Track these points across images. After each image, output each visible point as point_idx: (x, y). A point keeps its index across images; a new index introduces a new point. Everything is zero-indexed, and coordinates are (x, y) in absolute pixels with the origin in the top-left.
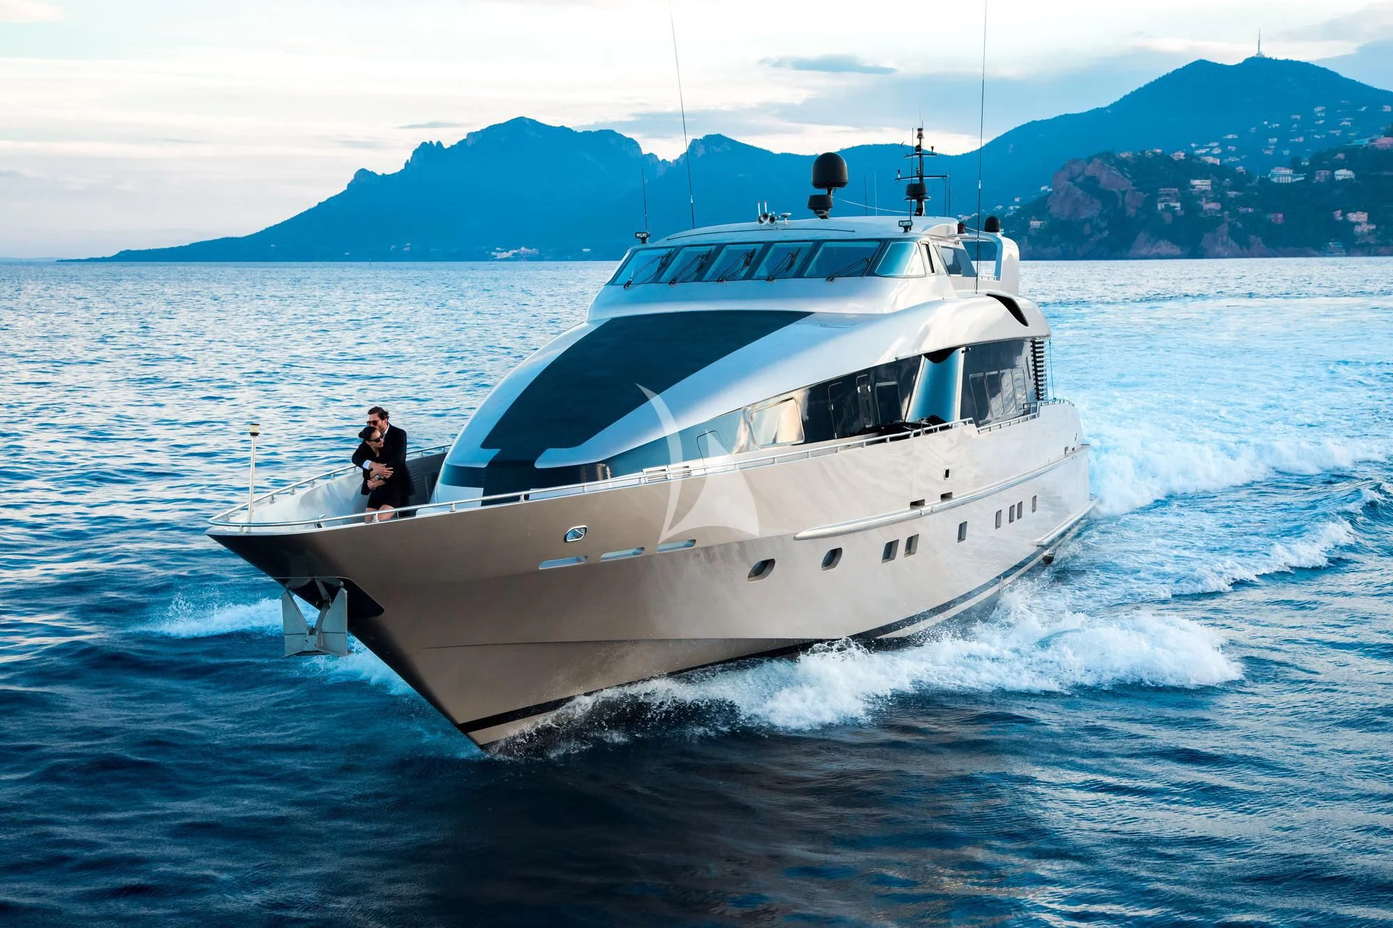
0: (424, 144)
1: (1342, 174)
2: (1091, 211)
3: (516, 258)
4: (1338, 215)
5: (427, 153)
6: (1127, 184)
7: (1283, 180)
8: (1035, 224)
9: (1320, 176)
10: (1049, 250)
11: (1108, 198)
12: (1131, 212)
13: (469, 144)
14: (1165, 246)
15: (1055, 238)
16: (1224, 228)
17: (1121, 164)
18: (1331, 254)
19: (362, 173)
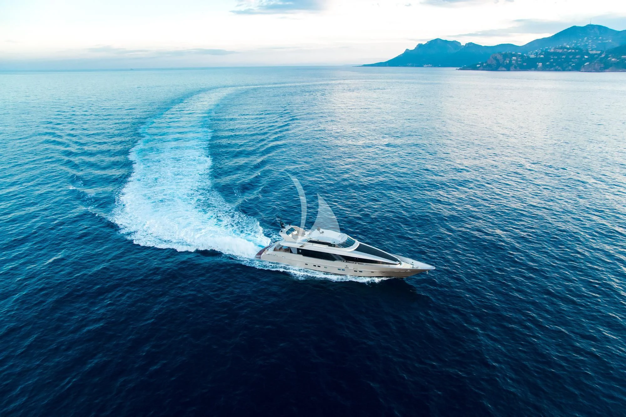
0: (419, 44)
1: (542, 56)
2: (494, 62)
3: (428, 67)
4: (538, 63)
5: (420, 46)
6: (501, 58)
7: (532, 57)
8: (484, 64)
9: (538, 56)
10: (486, 69)
11: (497, 60)
12: (501, 63)
13: (428, 43)
14: (504, 69)
15: (488, 67)
16: (514, 66)
17: (501, 54)
18: (532, 71)
19: (407, 49)
